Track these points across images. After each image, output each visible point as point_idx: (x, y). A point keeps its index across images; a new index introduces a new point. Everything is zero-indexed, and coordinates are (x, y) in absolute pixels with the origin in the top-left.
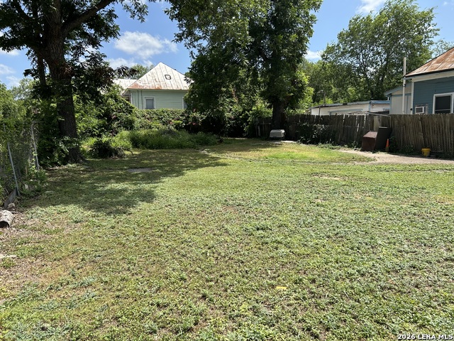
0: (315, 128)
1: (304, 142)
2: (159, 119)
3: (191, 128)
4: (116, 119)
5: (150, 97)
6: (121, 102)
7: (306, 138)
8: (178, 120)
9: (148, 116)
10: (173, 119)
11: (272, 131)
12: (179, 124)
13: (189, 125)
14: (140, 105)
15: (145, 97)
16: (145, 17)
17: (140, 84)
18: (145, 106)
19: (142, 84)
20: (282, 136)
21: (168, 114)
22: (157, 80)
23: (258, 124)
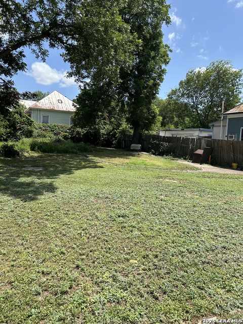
0: (162, 145)
1: (154, 154)
2: (52, 131)
3: (75, 139)
4: (20, 129)
5: (46, 114)
6: (24, 117)
7: (155, 151)
8: (66, 132)
9: (44, 128)
10: (62, 131)
11: (132, 145)
12: (66, 135)
13: (74, 137)
14: (39, 120)
15: (42, 114)
16: (46, 58)
17: (39, 105)
18: (42, 121)
19: (40, 105)
20: (139, 148)
21: (58, 128)
22: (52, 103)
23: (123, 139)
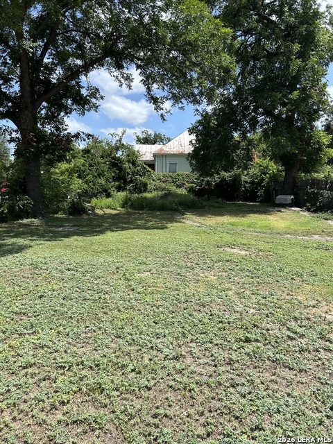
0: (322, 195)
1: (309, 210)
2: (173, 182)
3: (199, 193)
4: (131, 182)
5: (173, 160)
6: (139, 166)
7: (312, 205)
8: (192, 183)
9: (164, 179)
10: (187, 182)
11: (279, 197)
12: (192, 187)
13: (202, 189)
14: (164, 169)
15: (169, 160)
16: (132, 84)
17: (165, 149)
18: (168, 170)
19: (167, 149)
20: (290, 202)
21: (183, 178)
22: (183, 145)
23: (274, 189)
